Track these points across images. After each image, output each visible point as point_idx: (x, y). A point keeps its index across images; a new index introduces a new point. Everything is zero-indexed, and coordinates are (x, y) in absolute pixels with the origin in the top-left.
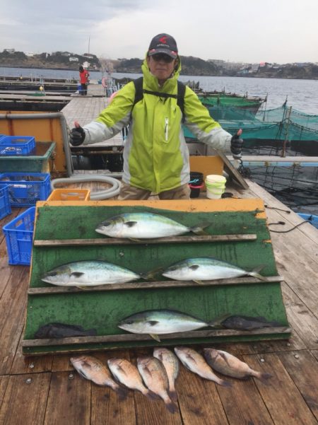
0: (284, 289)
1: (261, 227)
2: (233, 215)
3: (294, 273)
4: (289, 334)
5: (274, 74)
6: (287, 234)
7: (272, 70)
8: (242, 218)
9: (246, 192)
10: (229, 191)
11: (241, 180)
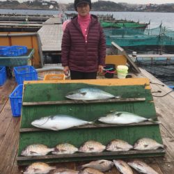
0: (161, 128)
1: (148, 94)
2: (132, 87)
3: (167, 119)
4: (164, 153)
5: (155, 9)
6: (163, 98)
7: (154, 7)
8: (137, 88)
9: (139, 75)
10: (130, 74)
11: (136, 68)
